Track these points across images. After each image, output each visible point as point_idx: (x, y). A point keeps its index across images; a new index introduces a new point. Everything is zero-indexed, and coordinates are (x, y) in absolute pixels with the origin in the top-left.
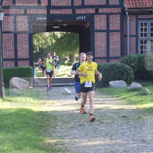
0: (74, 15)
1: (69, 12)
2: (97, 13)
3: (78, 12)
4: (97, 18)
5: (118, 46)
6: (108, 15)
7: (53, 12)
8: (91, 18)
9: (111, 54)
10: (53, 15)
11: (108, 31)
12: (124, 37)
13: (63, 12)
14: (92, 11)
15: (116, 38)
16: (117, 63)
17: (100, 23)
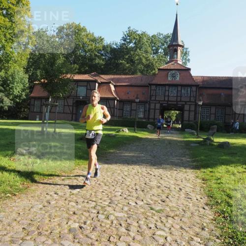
0: (177, 104)
1: (175, 103)
2: (186, 104)
3: (179, 103)
4: (186, 106)
5: (193, 117)
6: (190, 105)
7: (169, 103)
8: (183, 106)
9: (190, 119)
10: (170, 104)
11: (189, 111)
12: (195, 114)
13: (173, 103)
14: (184, 103)
15: (192, 114)
16: (191, 122)
17: (187, 107)
